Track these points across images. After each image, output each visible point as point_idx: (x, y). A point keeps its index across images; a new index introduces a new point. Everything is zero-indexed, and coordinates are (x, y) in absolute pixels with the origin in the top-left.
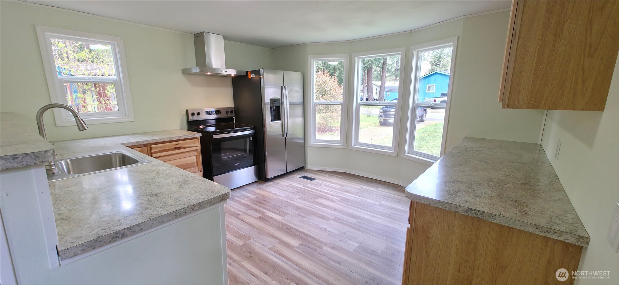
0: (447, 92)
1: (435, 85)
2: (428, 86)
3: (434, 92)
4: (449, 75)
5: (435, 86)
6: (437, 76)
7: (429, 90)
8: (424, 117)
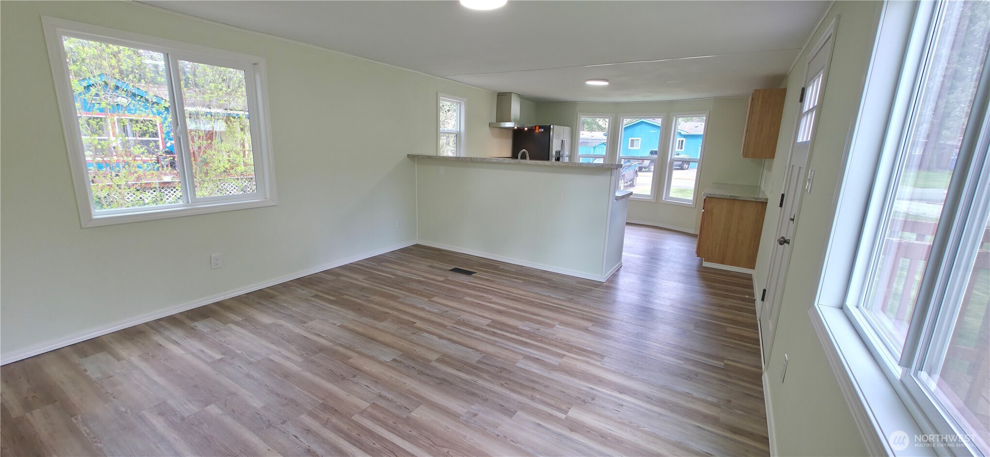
0: (657, 150)
1: (640, 139)
2: (631, 140)
3: (639, 148)
4: (660, 125)
5: (640, 141)
6: (644, 126)
7: (632, 145)
8: (635, 181)
